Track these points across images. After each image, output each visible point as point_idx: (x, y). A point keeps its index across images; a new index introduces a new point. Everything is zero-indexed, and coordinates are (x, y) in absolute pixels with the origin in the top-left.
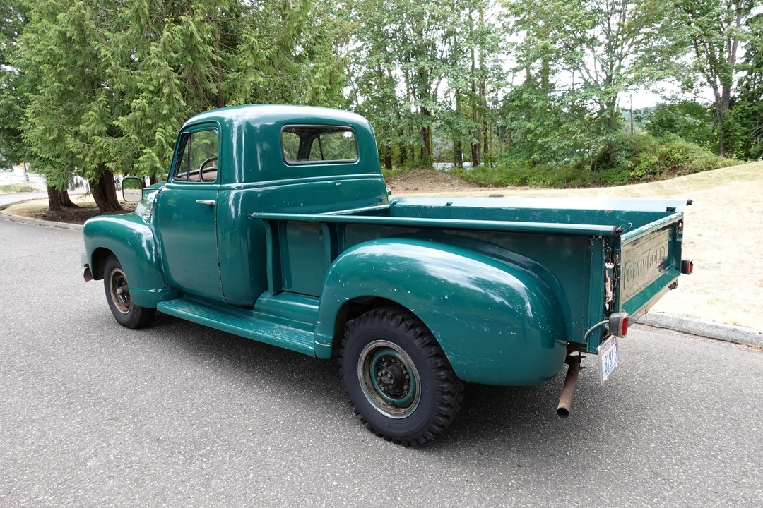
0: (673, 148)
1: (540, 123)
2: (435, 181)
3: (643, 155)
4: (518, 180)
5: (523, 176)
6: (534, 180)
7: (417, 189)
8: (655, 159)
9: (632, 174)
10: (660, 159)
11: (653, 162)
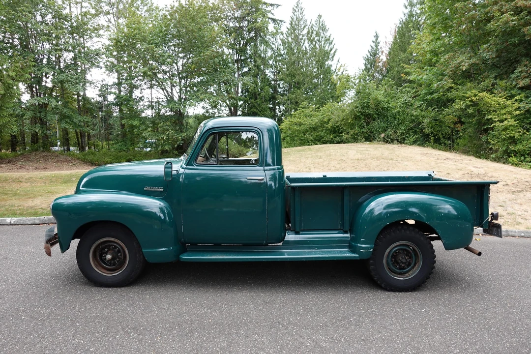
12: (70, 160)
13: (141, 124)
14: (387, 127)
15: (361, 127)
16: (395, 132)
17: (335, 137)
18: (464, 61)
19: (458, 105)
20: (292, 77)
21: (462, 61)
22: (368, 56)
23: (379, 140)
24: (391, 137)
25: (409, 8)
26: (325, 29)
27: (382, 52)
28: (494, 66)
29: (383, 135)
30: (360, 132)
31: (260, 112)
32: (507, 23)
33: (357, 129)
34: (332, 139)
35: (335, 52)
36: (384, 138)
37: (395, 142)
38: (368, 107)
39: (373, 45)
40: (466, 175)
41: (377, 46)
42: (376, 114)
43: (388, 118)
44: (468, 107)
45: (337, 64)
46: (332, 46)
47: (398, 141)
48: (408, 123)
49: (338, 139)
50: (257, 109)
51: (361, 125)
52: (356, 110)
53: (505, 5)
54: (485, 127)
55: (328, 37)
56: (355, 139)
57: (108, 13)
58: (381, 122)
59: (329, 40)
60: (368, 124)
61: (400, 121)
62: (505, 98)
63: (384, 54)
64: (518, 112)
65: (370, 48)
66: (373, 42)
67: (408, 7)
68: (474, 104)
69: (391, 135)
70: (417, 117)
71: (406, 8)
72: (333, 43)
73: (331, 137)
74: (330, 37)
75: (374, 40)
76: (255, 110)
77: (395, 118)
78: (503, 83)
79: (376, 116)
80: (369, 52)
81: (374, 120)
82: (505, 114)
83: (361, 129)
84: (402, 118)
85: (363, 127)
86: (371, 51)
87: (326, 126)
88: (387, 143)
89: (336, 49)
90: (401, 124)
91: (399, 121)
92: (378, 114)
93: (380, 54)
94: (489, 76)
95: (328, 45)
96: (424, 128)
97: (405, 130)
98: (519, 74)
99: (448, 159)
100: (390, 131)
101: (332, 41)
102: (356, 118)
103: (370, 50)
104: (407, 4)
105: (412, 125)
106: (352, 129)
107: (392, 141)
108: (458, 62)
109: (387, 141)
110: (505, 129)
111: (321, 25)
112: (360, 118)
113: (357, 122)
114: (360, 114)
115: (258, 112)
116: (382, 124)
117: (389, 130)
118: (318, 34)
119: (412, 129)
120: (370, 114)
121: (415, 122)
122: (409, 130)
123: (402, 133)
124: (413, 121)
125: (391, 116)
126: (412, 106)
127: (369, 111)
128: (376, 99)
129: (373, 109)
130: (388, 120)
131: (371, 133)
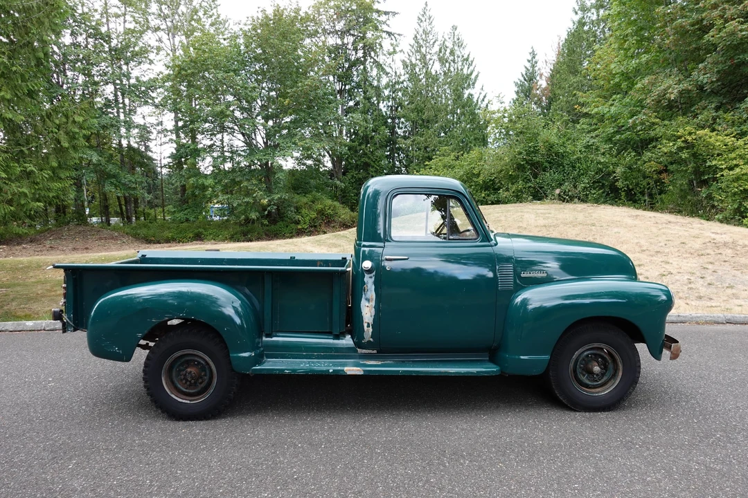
0: (326, 206)
1: (217, 181)
2: (101, 239)
3: (304, 211)
4: (191, 235)
5: (196, 231)
6: (210, 234)
7: (87, 248)
8: (314, 215)
9: (299, 227)
10: (317, 214)
11: (313, 216)
12: (116, 236)
13: (216, 183)
14: (563, 180)
15: (527, 180)
16: (575, 187)
17: (488, 196)
18: (671, 85)
19: (667, 147)
20: (418, 113)
21: (669, 87)
22: (521, 81)
23: (553, 198)
24: (570, 193)
25: (580, 14)
26: (462, 45)
27: (541, 75)
28: (714, 93)
29: (558, 191)
30: (525, 188)
31: (374, 162)
32: (733, 33)
33: (520, 184)
34: (484, 198)
35: (477, 76)
36: (559, 195)
37: (576, 200)
38: (536, 152)
39: (528, 65)
40: (708, 244)
41: (533, 66)
42: (547, 161)
43: (564, 167)
44: (680, 149)
45: (480, 93)
46: (471, 68)
47: (579, 199)
48: (593, 173)
49: (492, 197)
50: (369, 158)
51: (526, 178)
52: (519, 157)
53: (729, 9)
54: (706, 177)
55: (466, 57)
56: (518, 198)
57: (157, 29)
58: (555, 173)
59: (467, 60)
60: (535, 176)
61: (582, 171)
62: (734, 137)
63: (544, 78)
65: (525, 69)
66: (529, 61)
67: (579, 12)
68: (689, 146)
69: (569, 191)
70: (605, 165)
71: (576, 13)
72: (473, 65)
73: (483, 195)
74: (469, 55)
75: (530, 59)
76: (367, 160)
77: (574, 167)
78: (729, 116)
79: (547, 165)
80: (523, 76)
81: (544, 171)
82: (735, 159)
83: (526, 183)
84: (584, 166)
85: (529, 180)
86: (526, 74)
87: (475, 180)
88: (563, 201)
89: (479, 73)
90: (583, 174)
91: (579, 172)
92: (550, 163)
93: (538, 78)
94: (706, 107)
95: (466, 67)
96: (617, 180)
97: (588, 183)
99: (669, 222)
100: (567, 186)
101: (472, 62)
102: (520, 167)
103: (524, 73)
104: (577, 8)
105: (598, 177)
106: (513, 184)
107: (571, 199)
108: (662, 87)
109: (565, 199)
110: (737, 179)
111: (456, 39)
112: (524, 168)
113: (520, 174)
114: (525, 162)
115: (372, 163)
116: (556, 176)
117: (566, 184)
118: (452, 53)
119: (597, 182)
120: (538, 162)
121: (602, 172)
122: (594, 182)
123: (585, 187)
124: (601, 170)
125: (568, 165)
126: (597, 149)
127: (537, 158)
128: (547, 141)
129: (543, 155)
130: (564, 170)
131: (541, 188)
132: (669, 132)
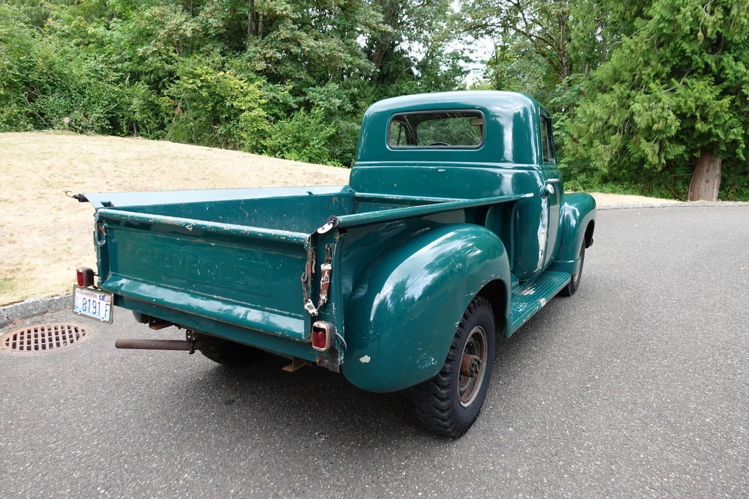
14: (71, 107)
15: (21, 103)
16: (87, 116)
19: (187, 83)
23: (62, 127)
24: (83, 123)
28: (220, 37)
29: (66, 120)
30: (20, 113)
33: (14, 109)
36: (69, 124)
37: (90, 131)
42: (47, 82)
43: (69, 91)
47: (94, 131)
48: (106, 102)
51: (19, 100)
52: (11, 72)
56: (13, 125)
58: (59, 98)
60: (31, 100)
62: (246, 82)
64: (263, 101)
68: (208, 85)
69: (80, 120)
70: (119, 95)
77: (82, 93)
78: (237, 62)
79: (48, 87)
81: (45, 94)
82: (250, 102)
83: (21, 106)
84: (96, 94)
85: (23, 103)
88: (76, 132)
90: (94, 103)
91: (90, 99)
92: (50, 85)
94: (213, 50)
97: (101, 113)
98: (254, 54)
100: (77, 114)
102: (12, 86)
105: (112, 107)
107: (83, 131)
108: (175, 22)
109: (77, 129)
110: (254, 120)
112: (18, 87)
113: (13, 94)
114: (18, 80)
116: (62, 101)
117: (76, 112)
119: (111, 113)
120: (34, 82)
121: (117, 103)
122: (108, 113)
123: (99, 118)
124: (114, 100)
125: (75, 89)
126: (106, 76)
127: (34, 76)
128: (47, 58)
129: (42, 74)
130: (70, 96)
131: (42, 115)
132: (188, 69)
